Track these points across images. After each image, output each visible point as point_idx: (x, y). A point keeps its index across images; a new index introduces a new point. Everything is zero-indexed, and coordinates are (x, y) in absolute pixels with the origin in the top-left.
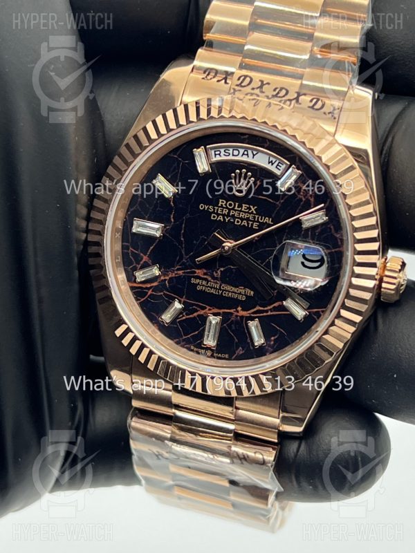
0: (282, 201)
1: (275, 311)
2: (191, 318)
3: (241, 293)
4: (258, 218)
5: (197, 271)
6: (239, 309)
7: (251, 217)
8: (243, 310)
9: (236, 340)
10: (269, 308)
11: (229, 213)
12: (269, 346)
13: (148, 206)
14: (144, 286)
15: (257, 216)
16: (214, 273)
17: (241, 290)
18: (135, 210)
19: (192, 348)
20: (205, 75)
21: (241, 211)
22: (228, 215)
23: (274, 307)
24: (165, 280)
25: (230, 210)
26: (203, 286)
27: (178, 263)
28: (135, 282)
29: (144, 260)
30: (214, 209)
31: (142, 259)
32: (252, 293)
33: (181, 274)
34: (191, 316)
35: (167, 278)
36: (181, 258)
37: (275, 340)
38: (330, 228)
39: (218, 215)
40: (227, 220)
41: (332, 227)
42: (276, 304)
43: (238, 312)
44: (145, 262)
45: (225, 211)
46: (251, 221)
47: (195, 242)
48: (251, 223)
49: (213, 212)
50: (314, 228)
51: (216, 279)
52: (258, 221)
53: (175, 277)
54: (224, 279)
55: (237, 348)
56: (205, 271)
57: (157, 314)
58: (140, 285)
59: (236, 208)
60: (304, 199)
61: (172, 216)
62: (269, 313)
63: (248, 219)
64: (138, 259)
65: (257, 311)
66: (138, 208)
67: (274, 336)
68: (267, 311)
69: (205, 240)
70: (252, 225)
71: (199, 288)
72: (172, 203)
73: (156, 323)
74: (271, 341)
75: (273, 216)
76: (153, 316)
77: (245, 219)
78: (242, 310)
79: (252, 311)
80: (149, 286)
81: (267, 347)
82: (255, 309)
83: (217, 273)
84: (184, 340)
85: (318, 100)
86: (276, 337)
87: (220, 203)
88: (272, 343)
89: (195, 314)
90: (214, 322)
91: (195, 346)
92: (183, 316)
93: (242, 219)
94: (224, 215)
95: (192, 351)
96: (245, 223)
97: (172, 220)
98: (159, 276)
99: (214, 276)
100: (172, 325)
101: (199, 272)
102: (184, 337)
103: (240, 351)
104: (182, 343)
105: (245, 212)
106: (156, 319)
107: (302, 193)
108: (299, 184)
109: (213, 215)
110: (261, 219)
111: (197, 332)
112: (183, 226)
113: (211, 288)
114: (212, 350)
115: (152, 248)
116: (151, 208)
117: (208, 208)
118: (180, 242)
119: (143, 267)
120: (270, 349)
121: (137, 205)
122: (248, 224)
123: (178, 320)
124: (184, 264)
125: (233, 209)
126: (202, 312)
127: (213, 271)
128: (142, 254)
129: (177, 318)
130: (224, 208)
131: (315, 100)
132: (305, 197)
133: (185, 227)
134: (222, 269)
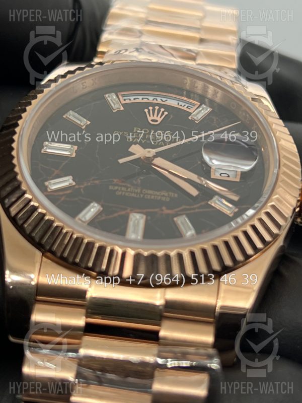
1: (202, 209)
2: (110, 218)
3: (165, 195)
5: (114, 180)
6: (164, 208)
8: (168, 208)
10: (195, 206)
14: (56, 194)
17: (164, 193)
23: (201, 205)
24: (80, 188)
26: (123, 191)
27: (93, 175)
31: (53, 173)
33: (98, 183)
34: (111, 216)
35: (83, 186)
36: (97, 171)
42: (203, 203)
43: (162, 210)
44: (57, 174)
51: (136, 185)
53: (91, 186)
58: (52, 194)
62: (197, 210)
64: (48, 172)
65: (183, 209)
68: (194, 209)
71: (118, 193)
78: (166, 209)
79: (178, 209)
80: (61, 193)
82: (181, 208)
83: (136, 181)
89: (116, 215)
92: (102, 217)
99: (133, 183)
101: (117, 181)
108: (211, 117)
113: (132, 192)
114: (138, 242)
115: (64, 164)
118: (95, 159)
119: (55, 178)
123: (98, 220)
124: (100, 175)
126: (123, 213)
127: (132, 180)
128: (53, 169)
134: (142, 178)
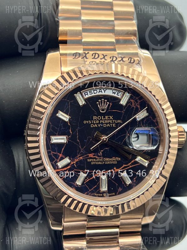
0: (124, 110)
1: (133, 165)
2: (91, 180)
3: (114, 160)
4: (115, 121)
5: (89, 155)
6: (115, 168)
7: (111, 122)
9: (117, 185)
11: (99, 122)
12: (134, 183)
13: (56, 128)
14: (63, 170)
15: (114, 120)
16: (99, 154)
17: (114, 159)
18: (50, 132)
19: (95, 194)
20: (74, 56)
21: (105, 120)
22: (99, 123)
23: (132, 163)
24: (74, 164)
25: (99, 120)
26: (94, 162)
27: (78, 154)
28: (58, 169)
29: (60, 156)
30: (91, 122)
31: (59, 156)
32: (120, 159)
33: (82, 158)
34: (91, 179)
35: (75, 162)
36: (80, 150)
37: (136, 179)
38: (150, 118)
39: (94, 124)
40: (99, 126)
41: (151, 117)
42: (133, 162)
44: (61, 157)
45: (98, 122)
46: (111, 123)
47: (85, 141)
48: (111, 124)
49: (91, 123)
50: (143, 119)
51: (100, 156)
52: (115, 123)
53: (79, 161)
54: (104, 156)
55: (118, 188)
56: (94, 154)
57: (73, 182)
58: (61, 170)
59: (103, 119)
60: (135, 107)
61: (70, 130)
63: (110, 123)
64: (57, 157)
65: (124, 167)
66: (51, 130)
67: (135, 177)
68: (129, 166)
69: (90, 138)
70: (112, 125)
71: (92, 163)
72: (69, 124)
73: (73, 187)
74: (134, 180)
75: (122, 118)
76: (71, 184)
77: (108, 123)
78: (116, 169)
79: (122, 168)
81: (133, 184)
82: (123, 167)
83: (99, 153)
84: (90, 192)
85: (131, 59)
86: (136, 177)
87: (94, 118)
88: (135, 181)
90: (103, 178)
91: (97, 193)
92: (87, 179)
93: (107, 124)
94: (97, 124)
95: (95, 196)
96: (108, 125)
97: (71, 132)
98: (71, 163)
99: (99, 155)
100: (82, 186)
101: (91, 155)
102: (90, 190)
103: (120, 189)
104: (89, 194)
105: (107, 120)
106: (73, 185)
107: (133, 105)
108: (131, 100)
109: (91, 125)
110: (116, 122)
111: (96, 186)
112: (77, 134)
113: (99, 161)
114: (106, 193)
115: (63, 149)
116: (58, 129)
117: (89, 122)
118: (78, 143)
119: (60, 160)
120: (134, 184)
121: (51, 129)
122: (110, 125)
123: (85, 182)
124: (82, 153)
125: (101, 120)
127: (98, 153)
128: (59, 154)
129: (84, 181)
130: (96, 120)
131: (130, 59)
132: (135, 106)
133: (78, 134)
134: (102, 151)
